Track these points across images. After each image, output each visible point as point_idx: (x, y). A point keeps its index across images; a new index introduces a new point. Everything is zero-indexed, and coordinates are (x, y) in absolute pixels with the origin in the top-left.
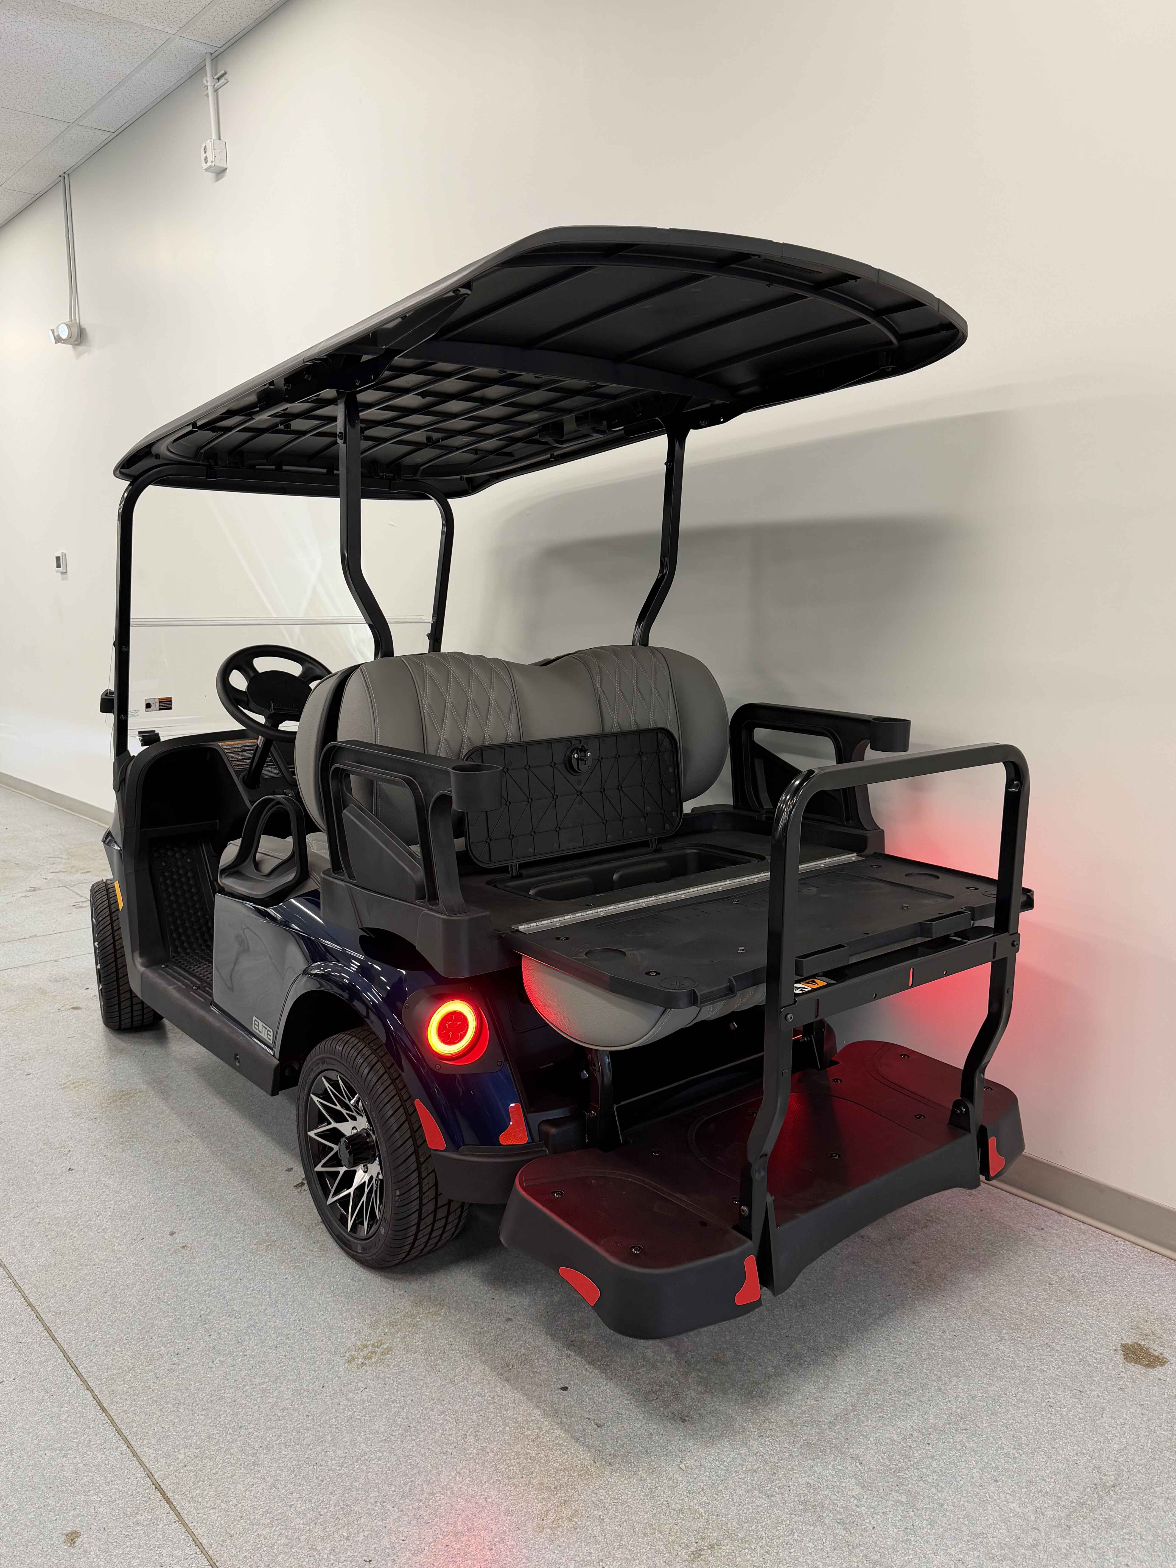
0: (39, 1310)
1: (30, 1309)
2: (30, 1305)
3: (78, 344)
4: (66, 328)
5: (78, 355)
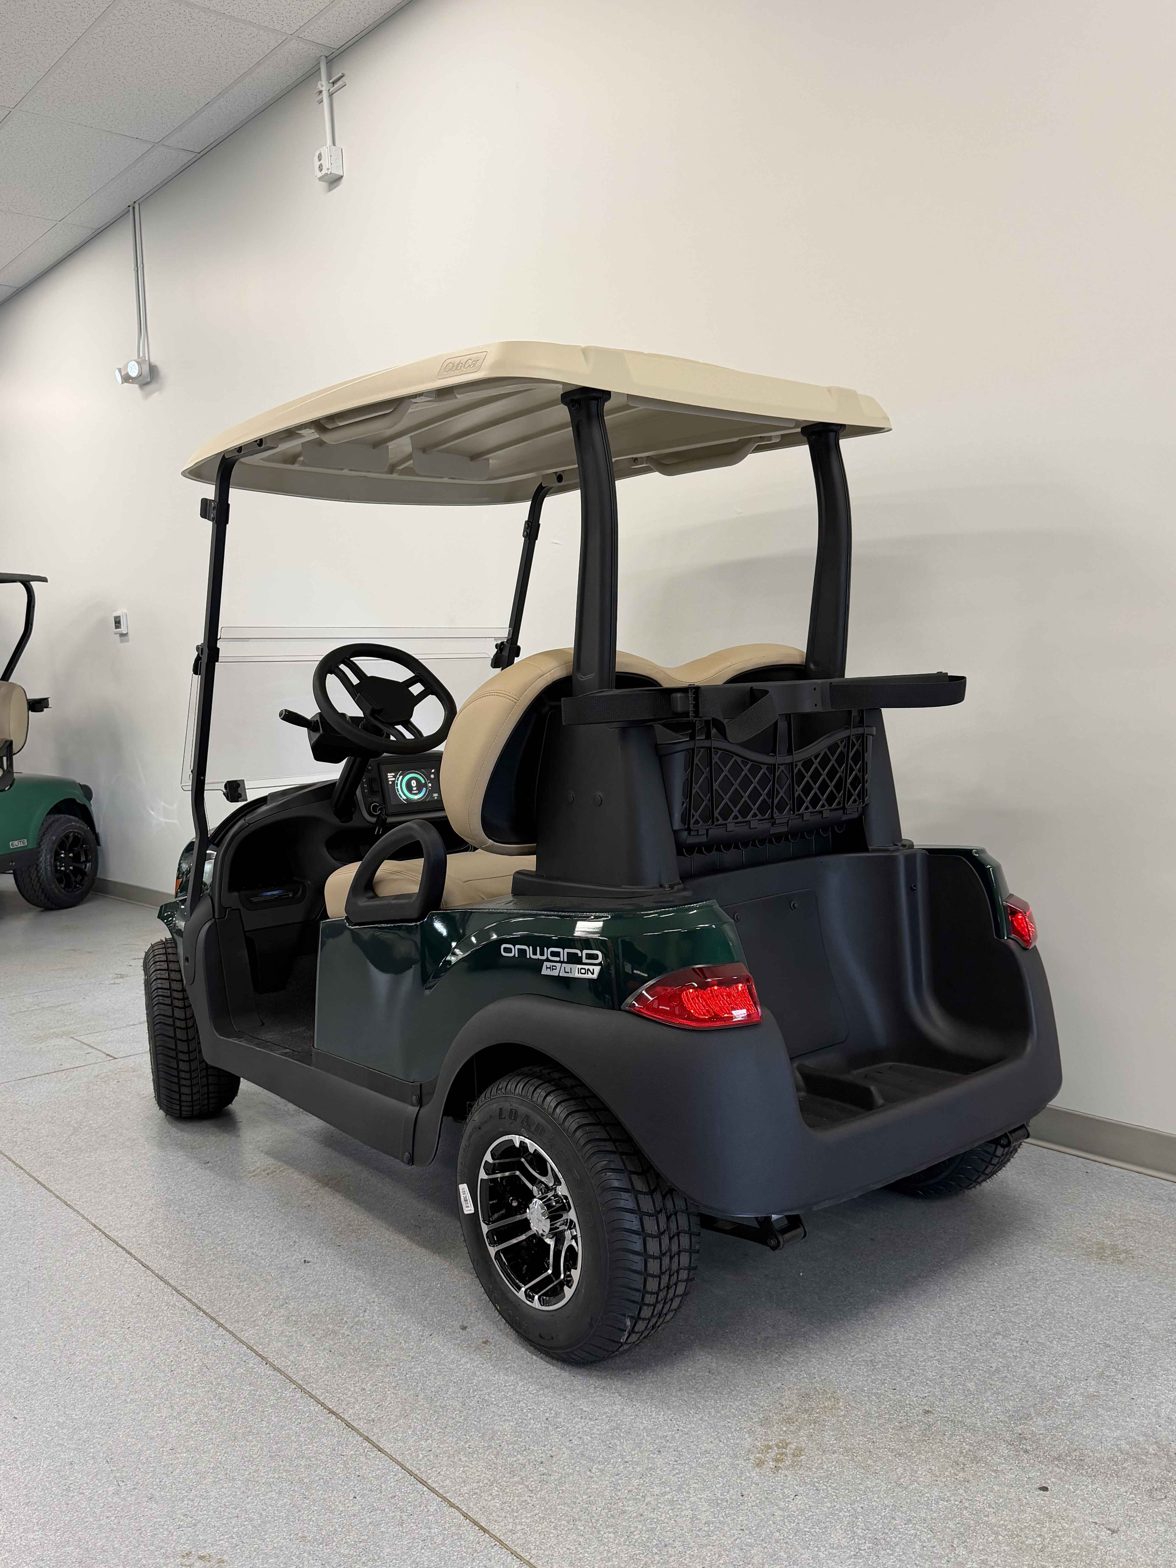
0: (346, 1417)
1: (334, 1417)
2: (331, 1412)
3: (147, 383)
4: (136, 365)
5: (147, 396)
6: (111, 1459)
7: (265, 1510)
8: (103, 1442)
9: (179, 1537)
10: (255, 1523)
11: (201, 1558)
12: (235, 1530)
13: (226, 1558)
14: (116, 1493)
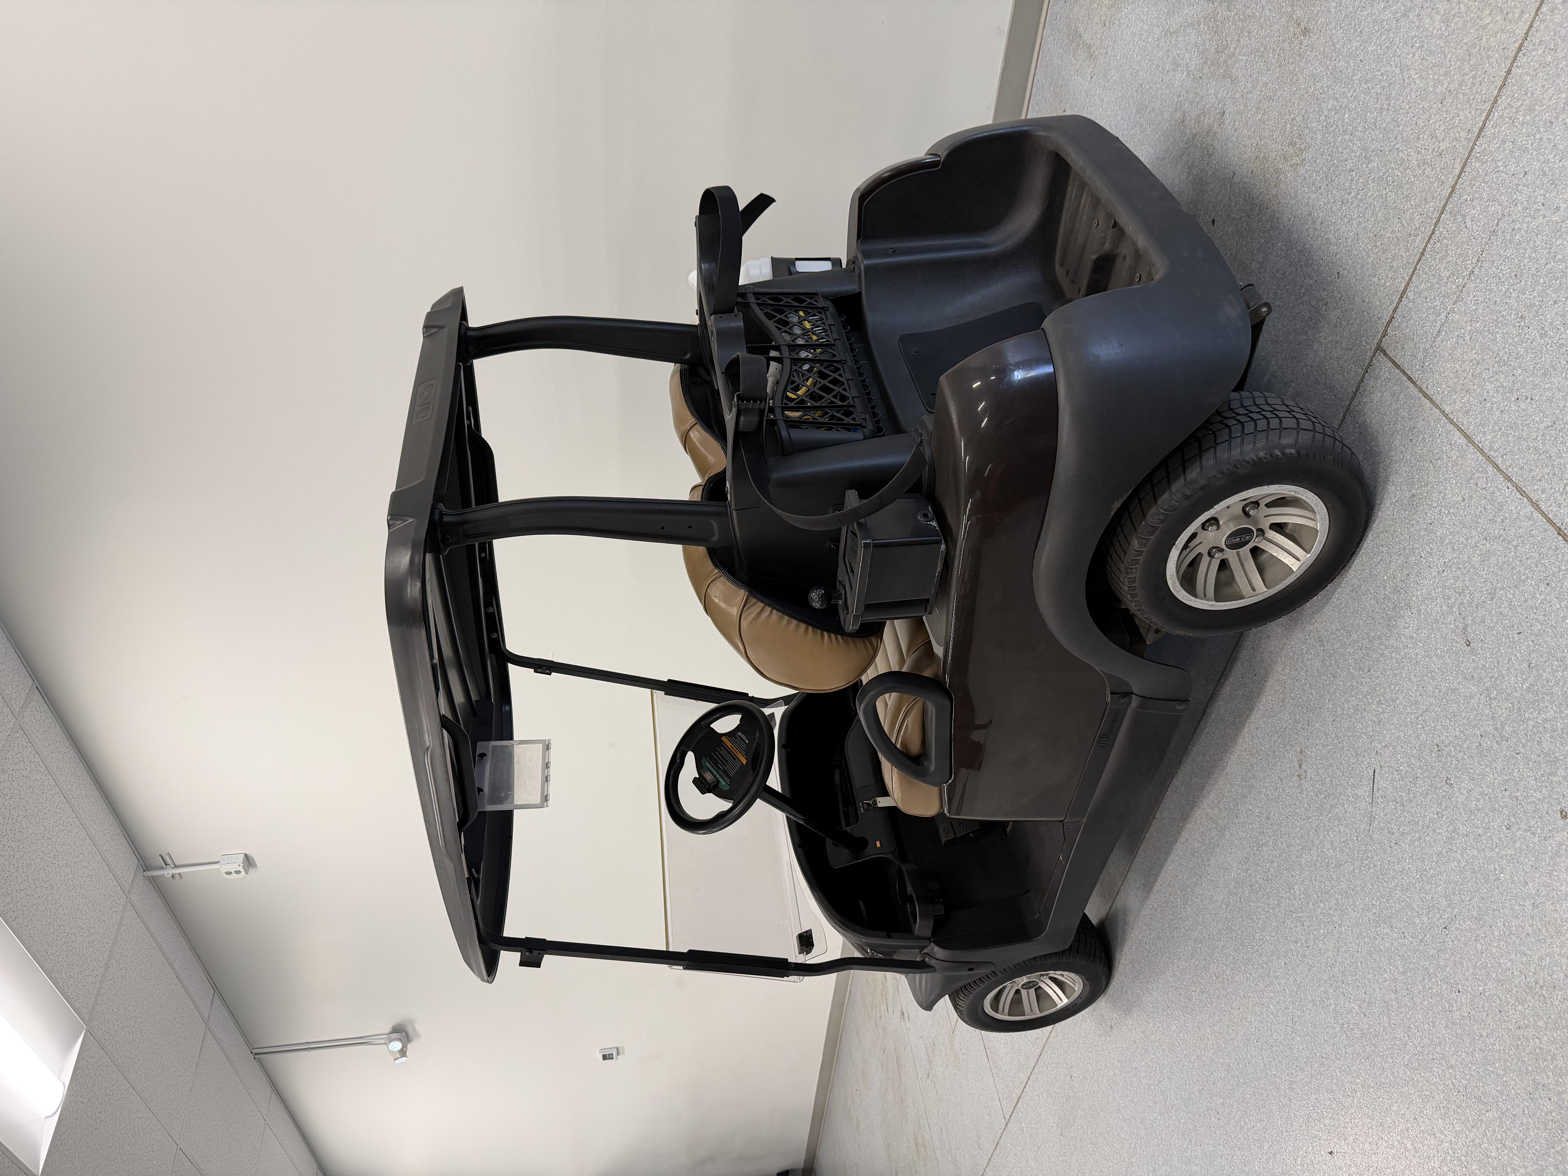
3: (407, 1035)
4: (392, 1043)
5: (418, 1035)
6: (1246, 858)
7: (1268, 735)
8: (1236, 869)
9: (1289, 787)
10: (1277, 738)
11: (1300, 766)
12: (1282, 750)
13: (1299, 750)
14: (1266, 844)
